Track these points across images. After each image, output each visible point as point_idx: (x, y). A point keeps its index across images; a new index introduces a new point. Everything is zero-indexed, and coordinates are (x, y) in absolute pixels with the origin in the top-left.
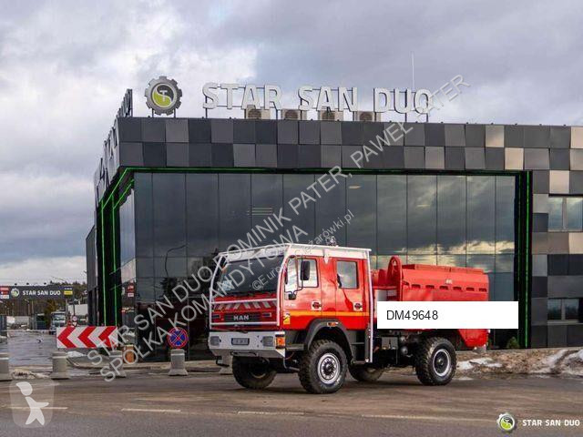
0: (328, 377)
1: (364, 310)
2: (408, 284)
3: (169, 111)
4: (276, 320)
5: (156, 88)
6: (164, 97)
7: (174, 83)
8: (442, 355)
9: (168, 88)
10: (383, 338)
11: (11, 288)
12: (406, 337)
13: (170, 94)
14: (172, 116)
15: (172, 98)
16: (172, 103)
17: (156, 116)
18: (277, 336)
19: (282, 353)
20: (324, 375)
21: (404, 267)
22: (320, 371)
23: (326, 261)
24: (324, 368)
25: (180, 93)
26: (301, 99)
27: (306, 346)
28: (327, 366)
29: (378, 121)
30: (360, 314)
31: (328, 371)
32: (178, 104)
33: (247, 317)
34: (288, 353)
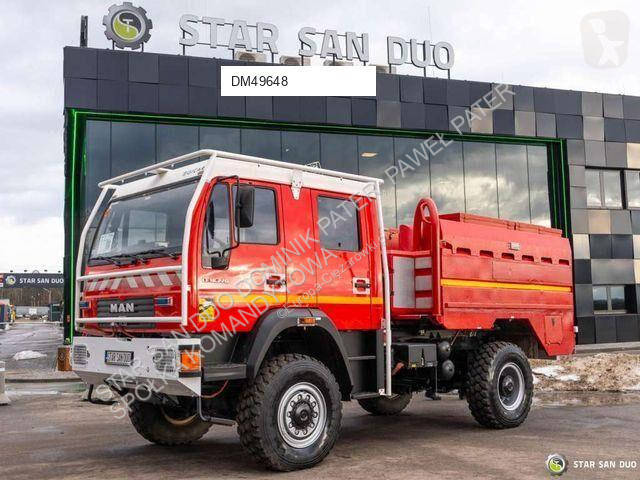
0: (301, 434)
1: (374, 294)
2: (449, 246)
3: (135, 45)
4: (179, 314)
5: (118, 16)
6: (129, 28)
7: (142, 11)
8: (510, 372)
9: (135, 17)
10: (410, 346)
11: (6, 275)
12: (449, 341)
13: (136, 24)
14: (139, 50)
15: (139, 29)
16: (138, 35)
17: (116, 48)
18: (182, 348)
19: (195, 386)
20: (293, 430)
21: (442, 217)
22: (284, 421)
23: (296, 194)
24: (293, 415)
25: (149, 25)
26: (303, 43)
27: (250, 370)
28: (299, 410)
29: (392, 73)
30: (366, 301)
31: (302, 421)
32: (146, 37)
33: (130, 307)
34: (207, 387)
